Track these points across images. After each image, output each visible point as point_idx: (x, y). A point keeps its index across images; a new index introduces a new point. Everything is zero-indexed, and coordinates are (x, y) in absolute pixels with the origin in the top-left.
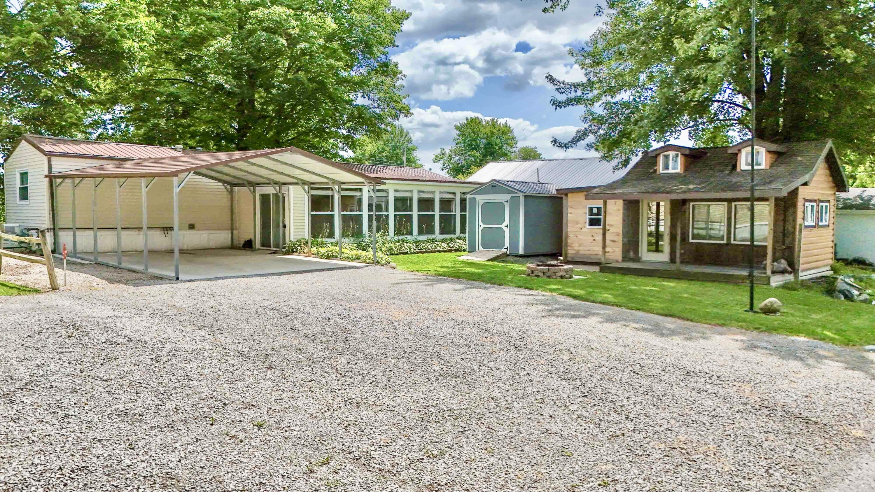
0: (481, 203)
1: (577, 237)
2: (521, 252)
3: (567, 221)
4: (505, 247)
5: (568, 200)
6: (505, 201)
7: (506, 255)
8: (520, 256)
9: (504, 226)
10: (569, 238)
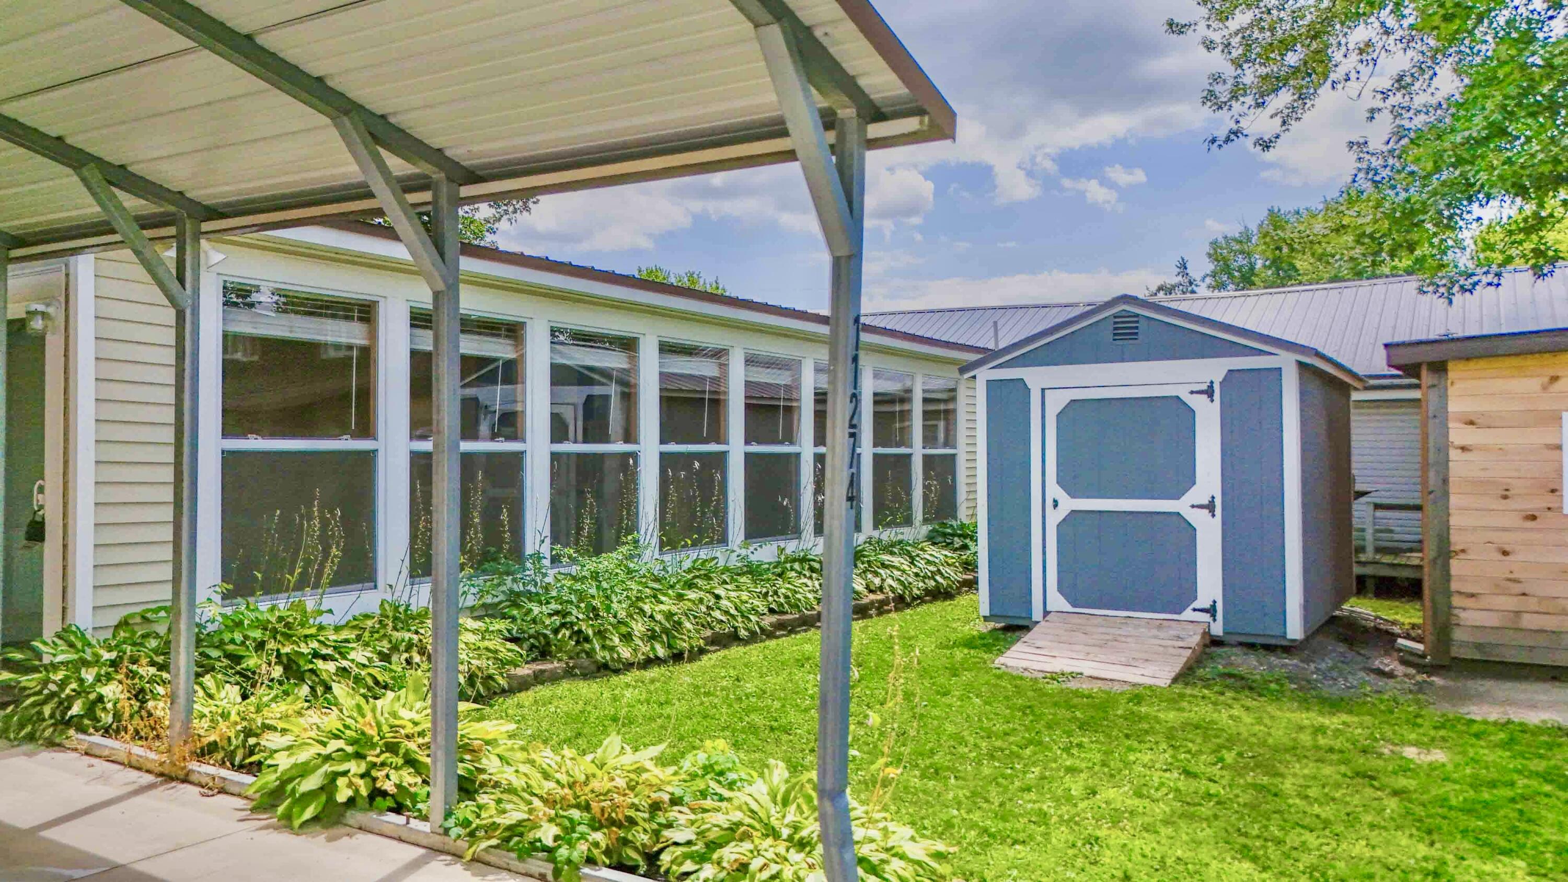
0: (1057, 402)
1: (1505, 553)
2: (1295, 629)
3: (1445, 481)
4: (1196, 605)
5: (1451, 391)
6: (1192, 392)
7: (1208, 642)
8: (1289, 649)
9: (1193, 506)
10: (1462, 556)
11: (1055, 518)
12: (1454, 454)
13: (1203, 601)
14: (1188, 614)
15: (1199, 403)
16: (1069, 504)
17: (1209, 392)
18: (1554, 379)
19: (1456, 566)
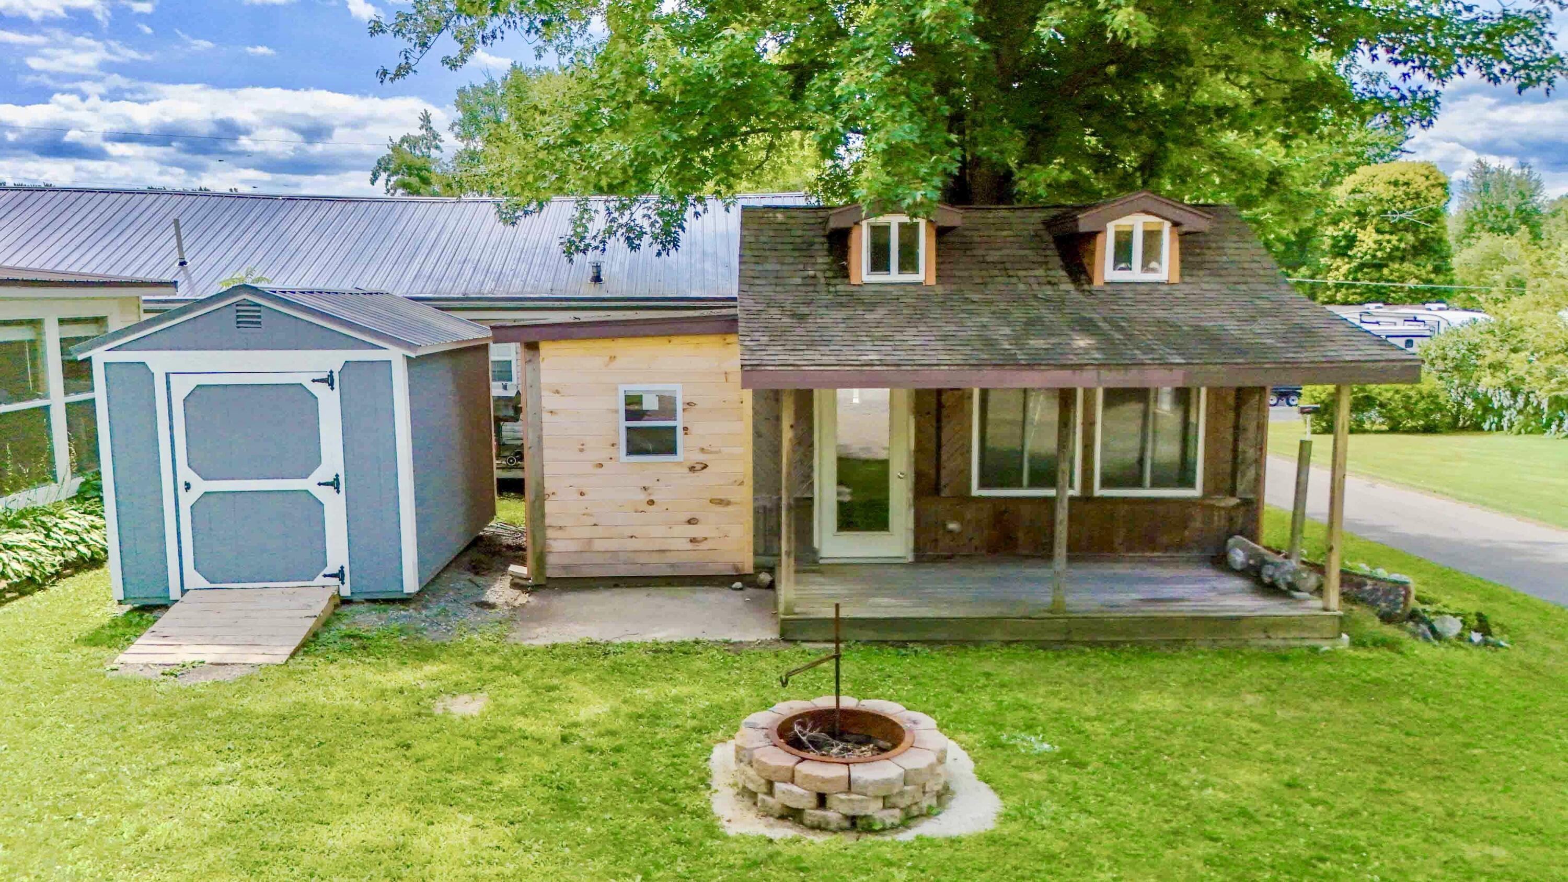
0: (182, 388)
1: (582, 494)
2: (411, 585)
3: (540, 438)
4: (327, 571)
5: (543, 365)
6: (314, 381)
7: (338, 601)
8: (405, 601)
9: (320, 484)
10: (552, 497)
11: (187, 500)
12: (546, 417)
13: (332, 568)
14: (320, 580)
15: (320, 390)
16: (201, 486)
17: (329, 381)
18: (612, 358)
19: (549, 507)
